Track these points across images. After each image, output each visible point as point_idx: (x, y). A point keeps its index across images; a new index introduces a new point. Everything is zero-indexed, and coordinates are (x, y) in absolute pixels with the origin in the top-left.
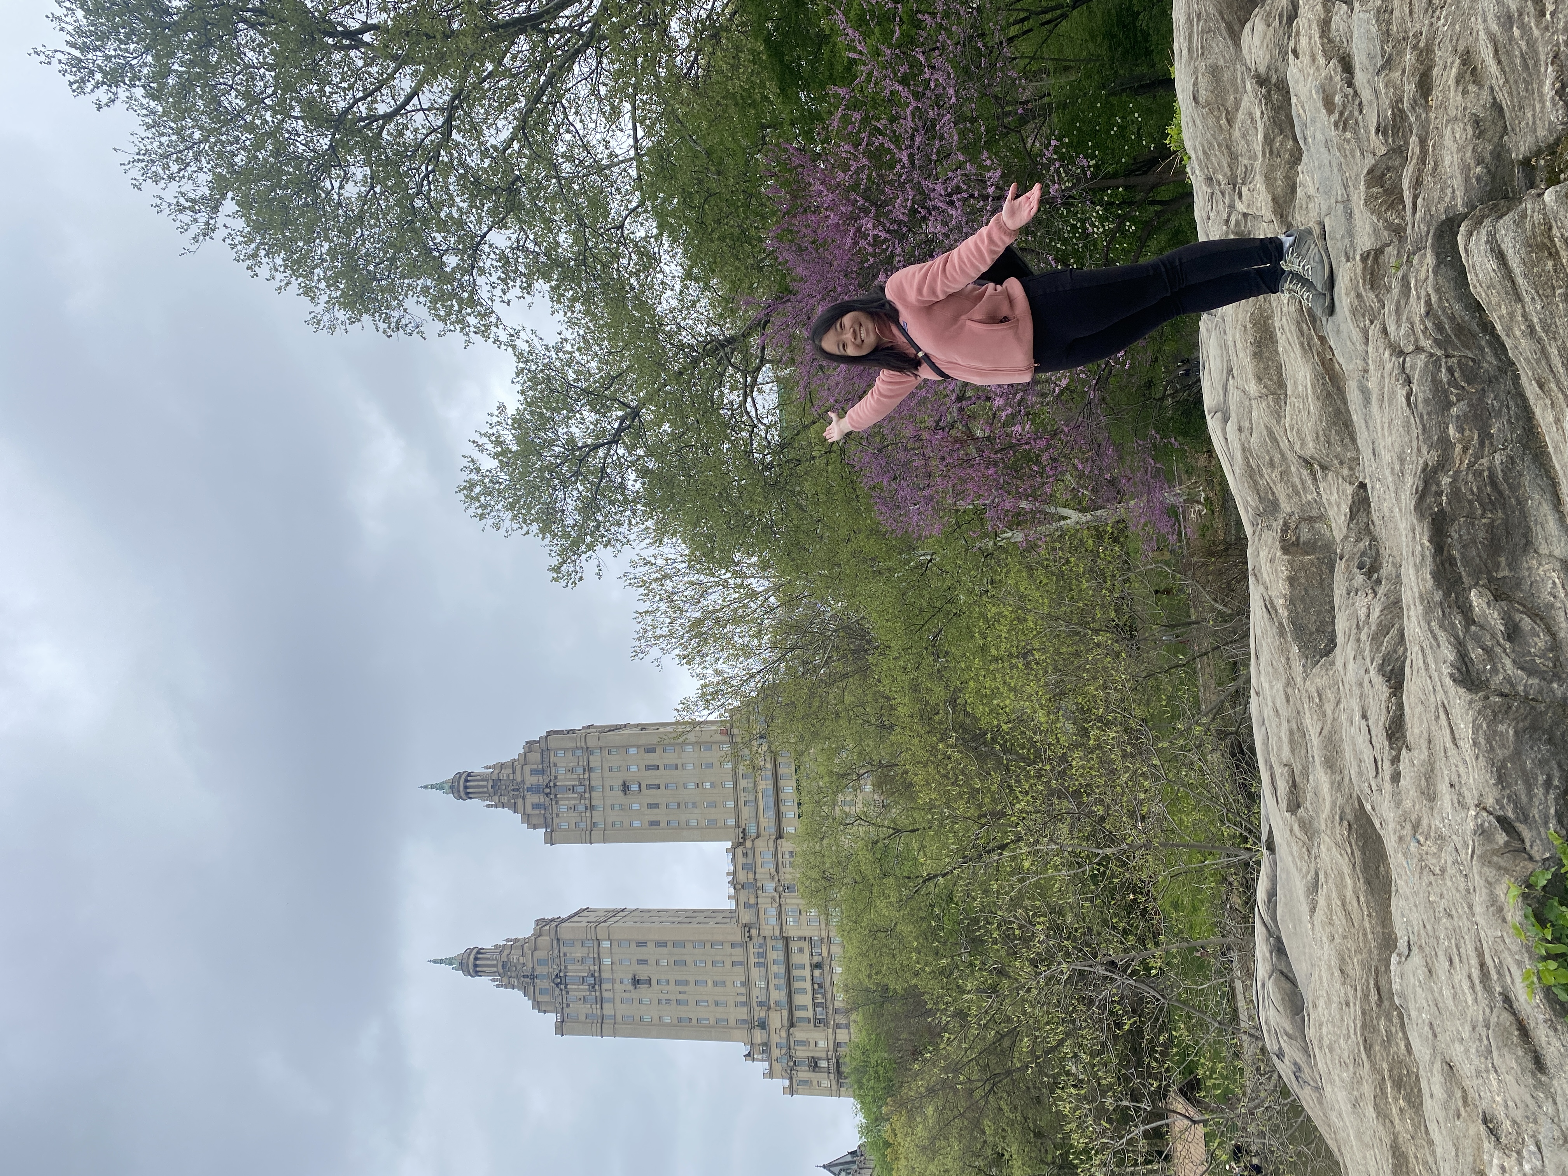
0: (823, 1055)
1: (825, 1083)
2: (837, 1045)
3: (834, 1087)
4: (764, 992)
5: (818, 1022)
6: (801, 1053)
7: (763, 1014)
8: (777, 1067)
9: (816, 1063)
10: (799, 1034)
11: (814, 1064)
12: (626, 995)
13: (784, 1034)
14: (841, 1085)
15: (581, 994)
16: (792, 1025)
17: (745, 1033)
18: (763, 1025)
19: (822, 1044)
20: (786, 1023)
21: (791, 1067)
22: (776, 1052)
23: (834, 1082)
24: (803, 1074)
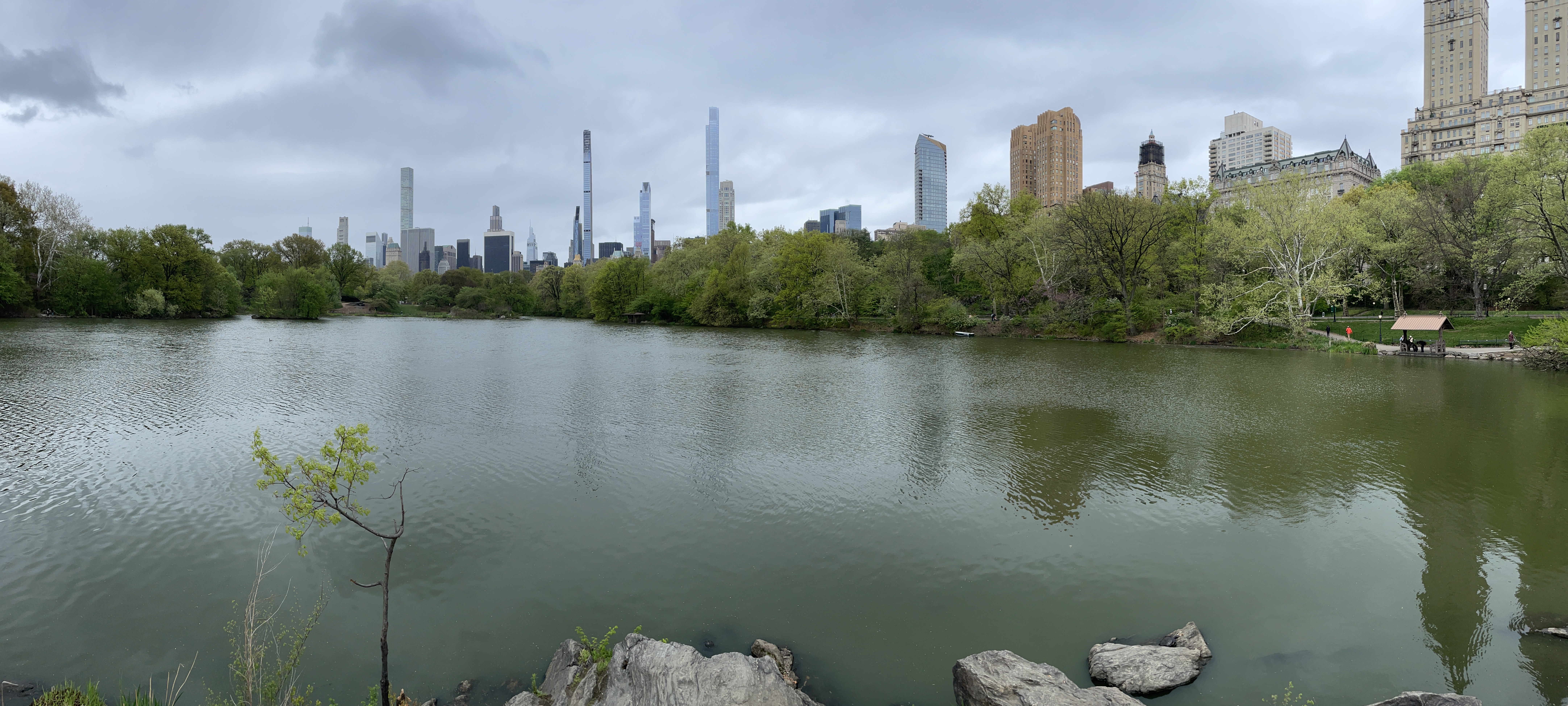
0: (1420, 149)
1: (1407, 151)
2: (1424, 155)
3: (1406, 156)
4: (1448, 115)
5: (1434, 145)
6: (1420, 137)
7: (1437, 116)
8: (1413, 126)
9: (1415, 146)
10: (1429, 135)
11: (1415, 144)
12: (1445, 37)
13: (1429, 127)
14: (1406, 159)
15: (1445, 11)
16: (1433, 131)
17: (1428, 107)
18: (1432, 116)
19: (1424, 148)
20: (1434, 128)
21: (1414, 133)
22: (1420, 124)
23: (1407, 155)
24: (1411, 139)
